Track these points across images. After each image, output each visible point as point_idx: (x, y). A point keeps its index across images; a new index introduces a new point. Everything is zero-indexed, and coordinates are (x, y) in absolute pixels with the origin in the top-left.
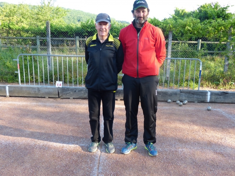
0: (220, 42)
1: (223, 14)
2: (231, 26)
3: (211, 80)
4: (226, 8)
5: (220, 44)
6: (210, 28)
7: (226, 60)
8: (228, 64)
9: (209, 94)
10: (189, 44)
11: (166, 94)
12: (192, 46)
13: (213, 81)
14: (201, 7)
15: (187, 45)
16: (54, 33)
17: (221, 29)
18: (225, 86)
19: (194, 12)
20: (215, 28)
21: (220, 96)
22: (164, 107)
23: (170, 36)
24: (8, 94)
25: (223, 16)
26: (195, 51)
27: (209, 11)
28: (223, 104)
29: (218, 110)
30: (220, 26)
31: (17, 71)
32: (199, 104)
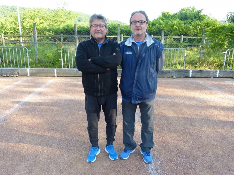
0: (198, 37)
1: (199, 16)
2: (205, 26)
3: (191, 64)
4: (201, 11)
5: (198, 38)
6: (191, 27)
7: (202, 50)
8: (203, 53)
9: (191, 72)
10: (175, 39)
11: (163, 73)
12: (176, 40)
13: (193, 64)
14: (182, 10)
15: (173, 39)
16: (71, 32)
17: (198, 28)
18: (201, 67)
19: (176, 14)
20: (194, 27)
21: (198, 72)
22: (162, 81)
23: (163, 33)
24: (56, 75)
25: (199, 17)
26: (178, 44)
27: (188, 13)
28: (200, 78)
29: (197, 81)
30: (197, 25)
31: (61, 59)
32: (184, 78)
